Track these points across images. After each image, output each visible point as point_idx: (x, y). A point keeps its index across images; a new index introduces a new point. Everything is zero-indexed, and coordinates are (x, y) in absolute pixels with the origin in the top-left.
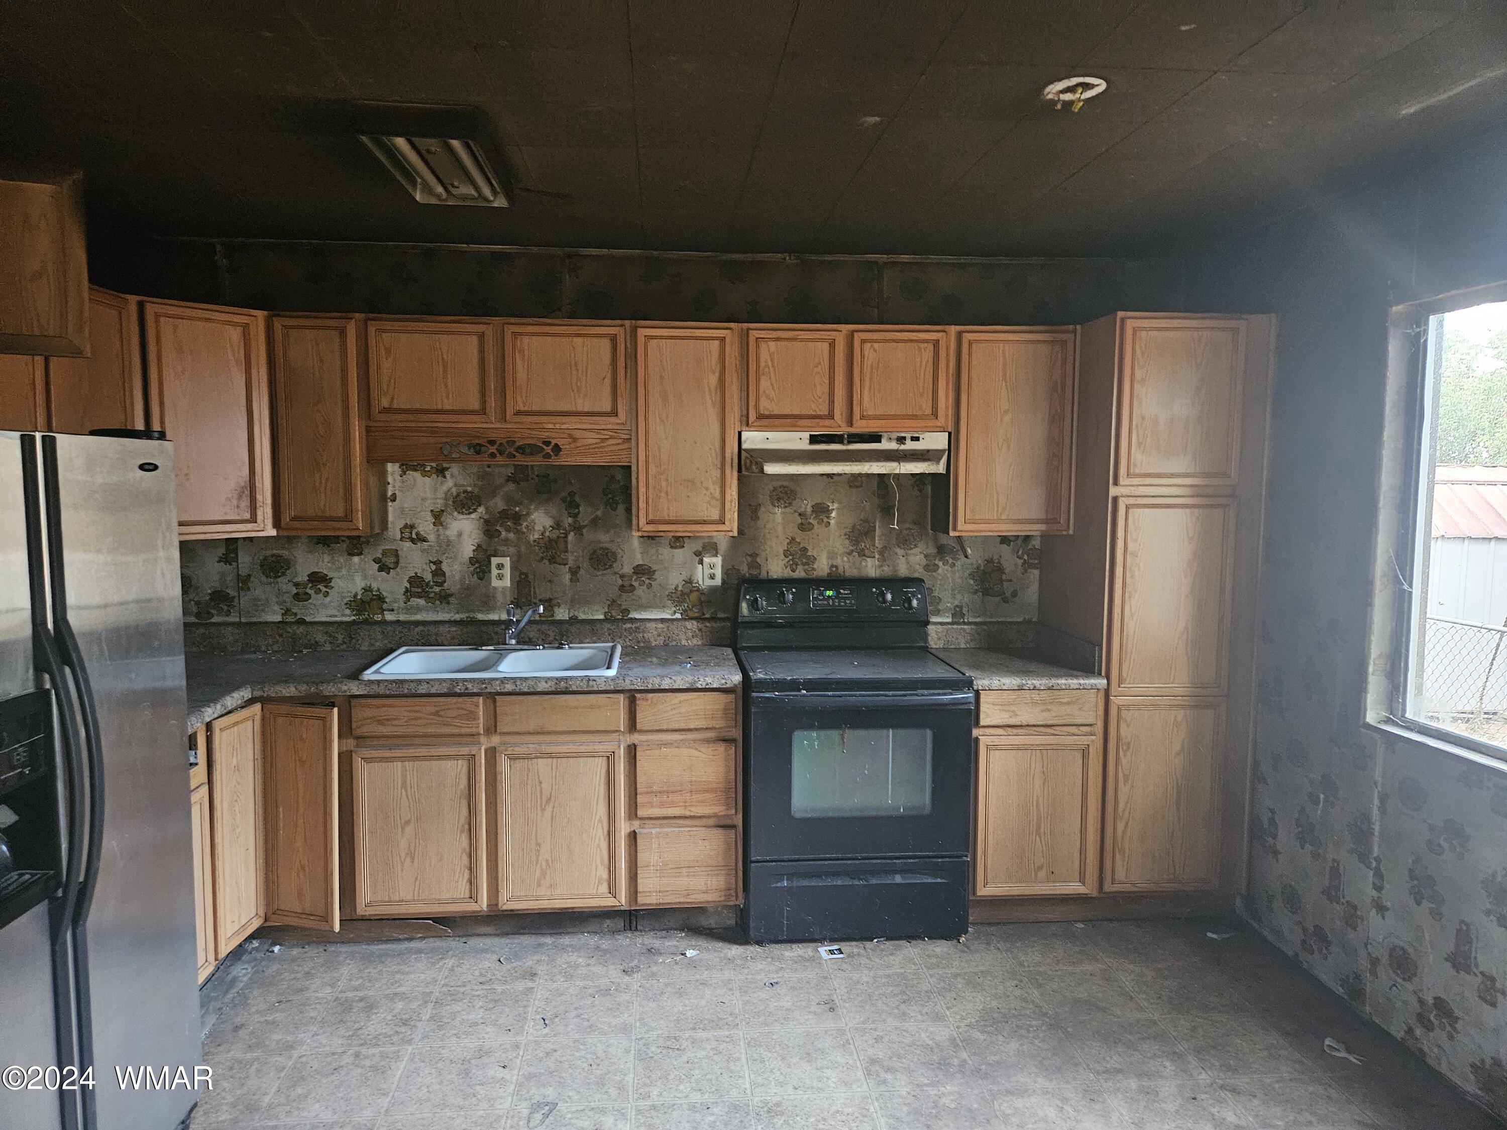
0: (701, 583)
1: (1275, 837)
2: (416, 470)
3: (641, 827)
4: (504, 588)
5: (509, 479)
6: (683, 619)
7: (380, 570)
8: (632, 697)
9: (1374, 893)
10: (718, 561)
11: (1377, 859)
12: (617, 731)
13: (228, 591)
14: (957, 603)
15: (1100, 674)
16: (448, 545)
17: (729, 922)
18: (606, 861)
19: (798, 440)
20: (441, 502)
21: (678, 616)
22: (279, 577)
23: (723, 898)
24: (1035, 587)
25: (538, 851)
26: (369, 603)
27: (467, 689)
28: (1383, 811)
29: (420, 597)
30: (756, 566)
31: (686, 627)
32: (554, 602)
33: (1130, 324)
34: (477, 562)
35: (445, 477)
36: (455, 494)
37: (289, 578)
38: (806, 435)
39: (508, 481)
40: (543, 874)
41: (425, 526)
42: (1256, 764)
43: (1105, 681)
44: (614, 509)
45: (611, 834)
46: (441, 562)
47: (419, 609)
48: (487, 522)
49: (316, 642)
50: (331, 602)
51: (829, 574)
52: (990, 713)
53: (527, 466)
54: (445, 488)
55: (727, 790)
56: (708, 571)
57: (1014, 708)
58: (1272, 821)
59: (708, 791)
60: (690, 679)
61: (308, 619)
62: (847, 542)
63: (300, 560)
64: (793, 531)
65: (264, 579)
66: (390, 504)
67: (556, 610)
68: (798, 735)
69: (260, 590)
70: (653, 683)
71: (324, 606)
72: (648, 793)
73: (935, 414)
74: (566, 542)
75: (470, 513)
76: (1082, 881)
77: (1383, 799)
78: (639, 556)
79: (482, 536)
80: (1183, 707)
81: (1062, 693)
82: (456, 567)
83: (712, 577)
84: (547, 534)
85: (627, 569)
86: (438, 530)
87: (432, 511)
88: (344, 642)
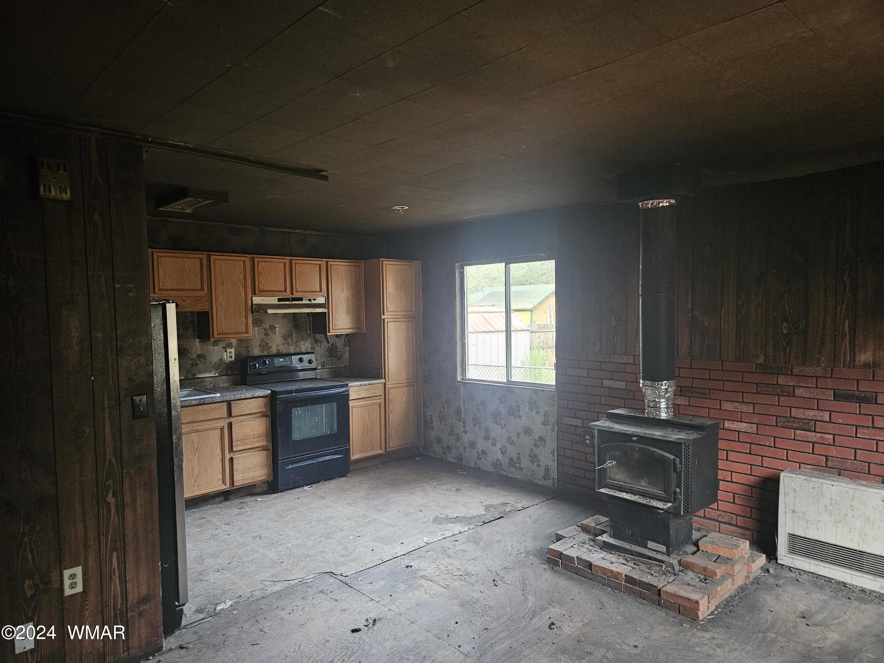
0: (226, 360)
1: (432, 423)
3: (234, 455)
6: (220, 376)
8: (229, 404)
9: (464, 429)
10: (233, 350)
11: (464, 419)
12: (224, 418)
14: (322, 361)
15: (382, 378)
17: (265, 489)
18: (221, 471)
19: (273, 300)
21: (217, 375)
23: (266, 478)
24: (348, 353)
25: (193, 472)
28: (464, 404)
30: (248, 351)
31: (222, 379)
33: (385, 263)
38: (277, 298)
40: (195, 481)
42: (424, 402)
43: (384, 380)
44: (188, 330)
45: (223, 460)
51: (277, 353)
52: (353, 395)
55: (267, 435)
56: (229, 355)
57: (359, 392)
58: (431, 419)
59: (259, 437)
60: (251, 394)
62: (283, 339)
64: (262, 336)
68: (294, 410)
70: (238, 396)
72: (237, 441)
73: (321, 291)
76: (381, 449)
77: (464, 401)
78: (199, 350)
80: (405, 386)
81: (373, 385)
83: (231, 357)
85: (194, 356)
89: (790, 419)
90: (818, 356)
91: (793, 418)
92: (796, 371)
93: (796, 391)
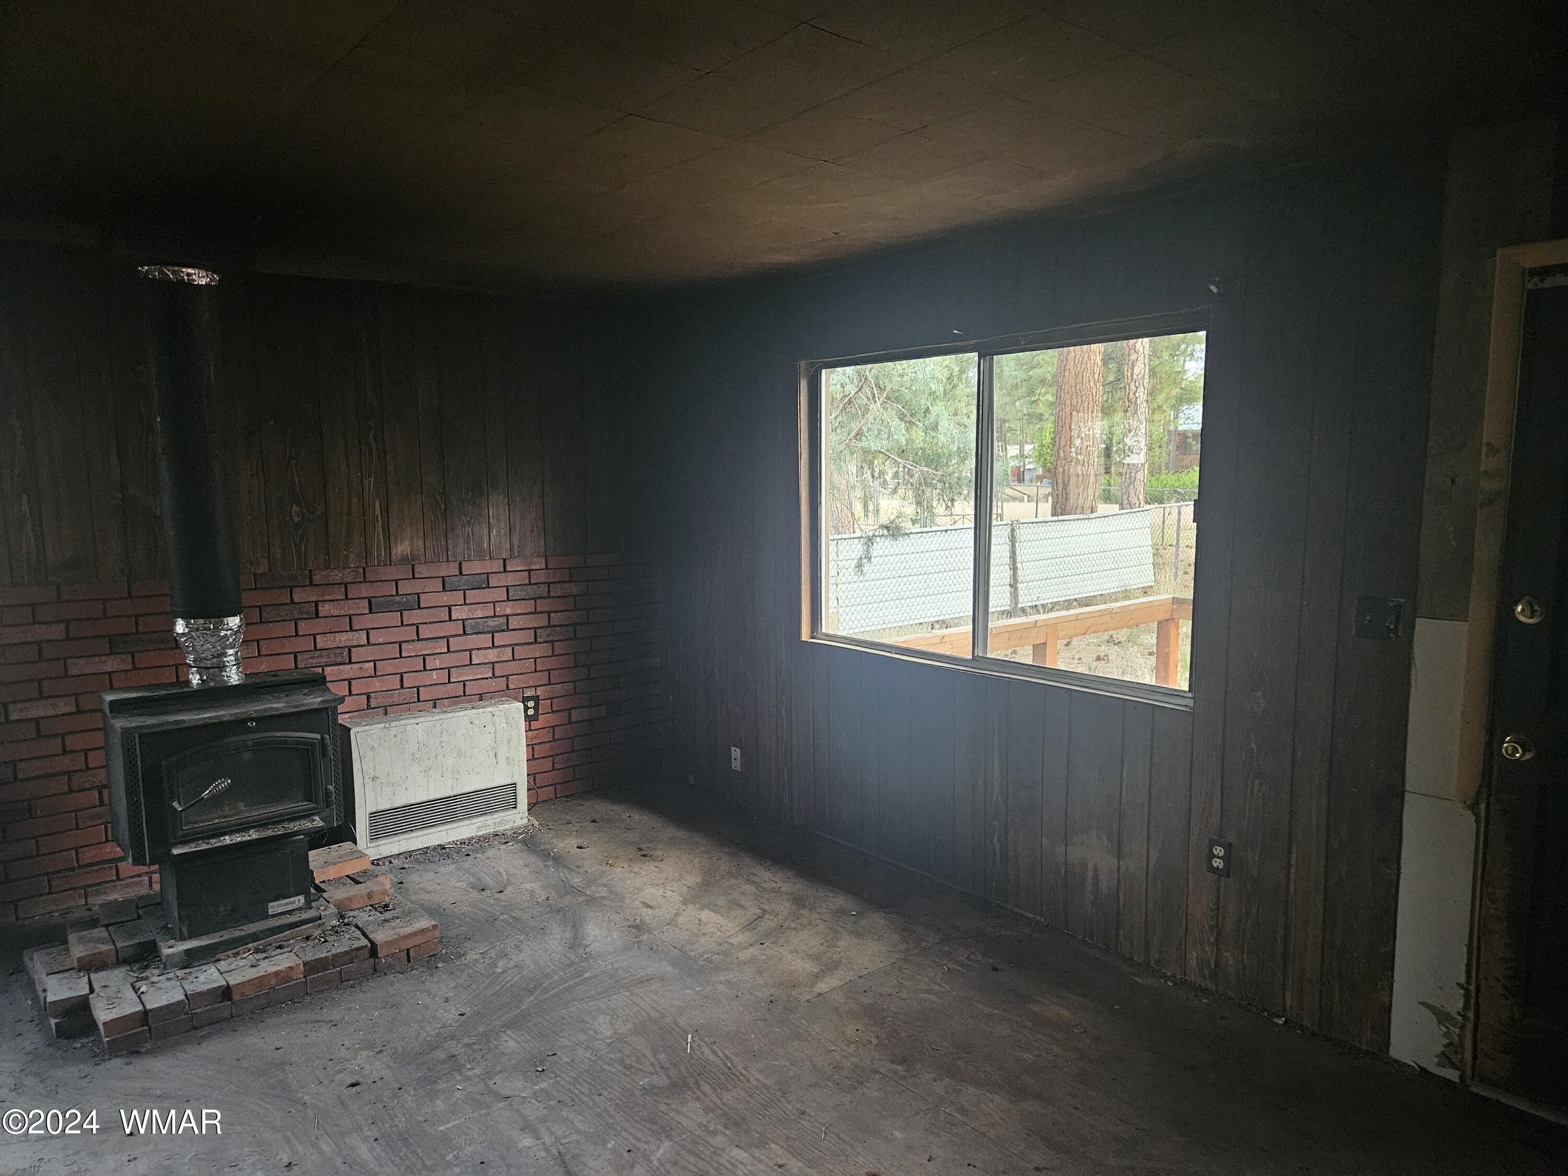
89: (317, 653)
90: (345, 553)
91: (320, 650)
92: (317, 578)
93: (320, 608)
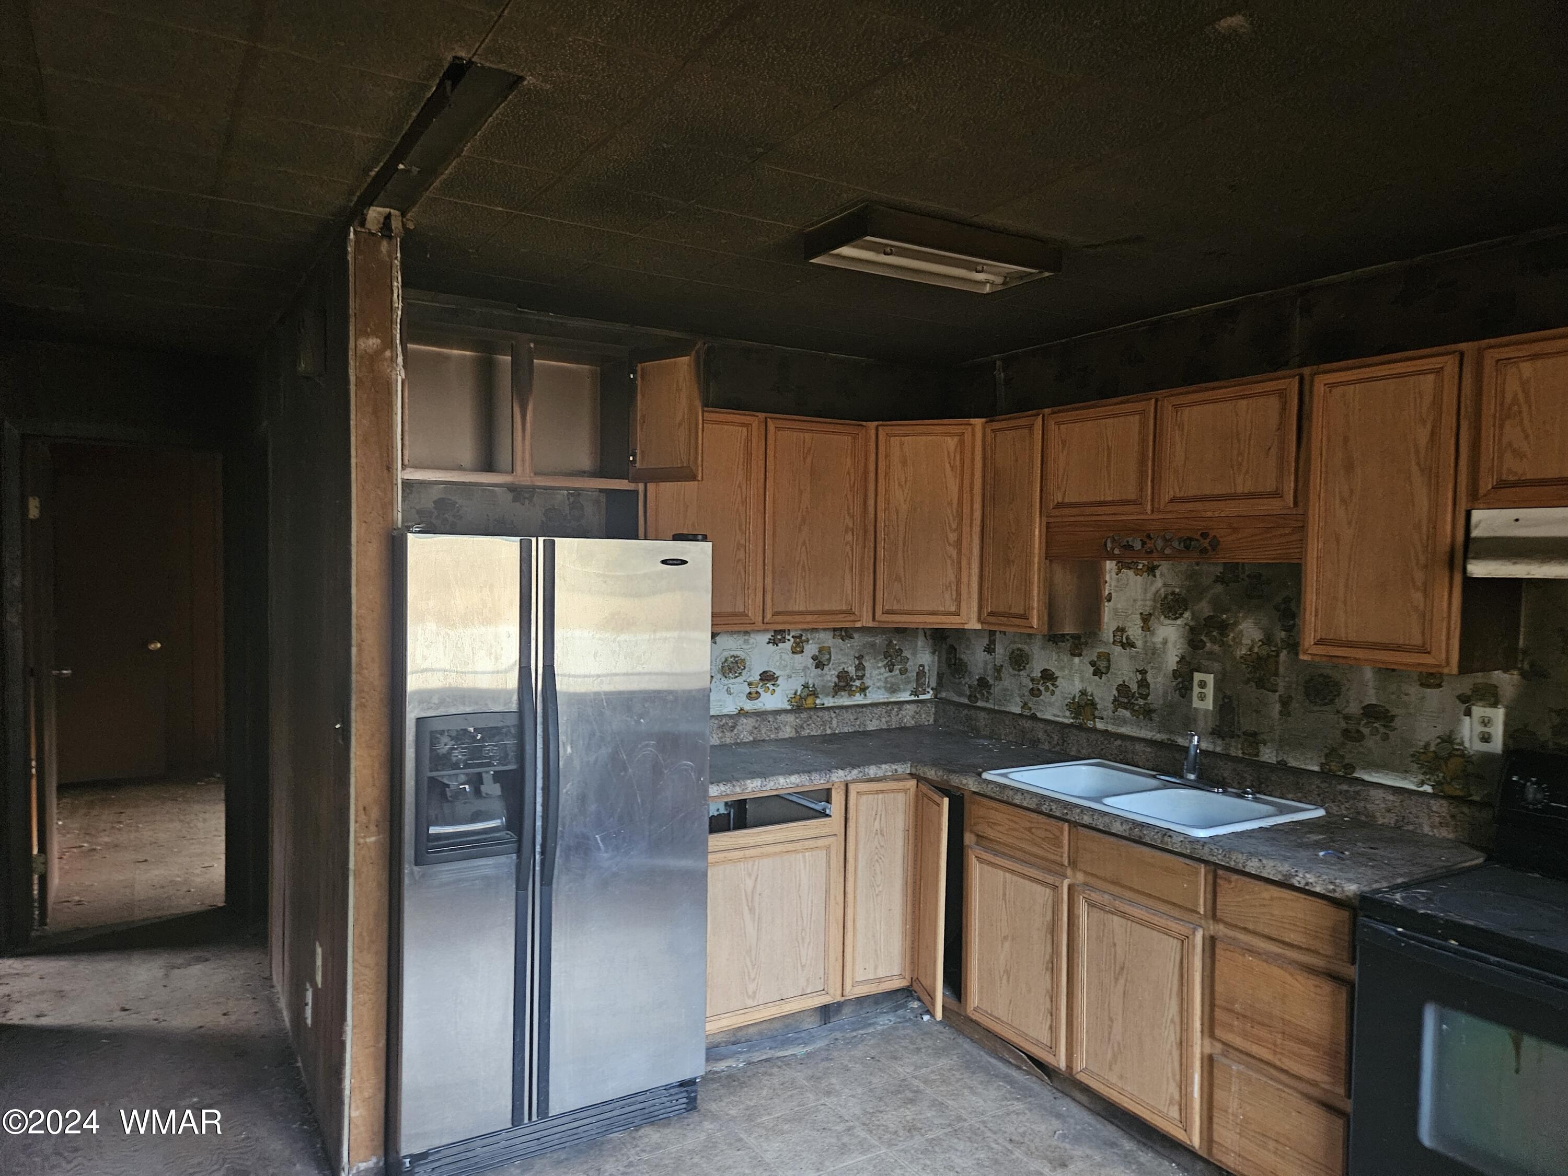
0: (1467, 744)
2: (1130, 568)
3: (1220, 1053)
4: (1207, 711)
5: (1219, 580)
6: (1433, 796)
7: (1095, 674)
10: (1499, 715)
12: (1196, 912)
13: (988, 678)
16: (1153, 654)
20: (1149, 603)
21: (1427, 788)
22: (1022, 670)
26: (1084, 707)
27: (1051, 810)
29: (1126, 708)
32: (1261, 737)
34: (1180, 676)
35: (1155, 576)
36: (1163, 596)
37: (1028, 672)
39: (1215, 581)
40: (1115, 1058)
41: (1135, 631)
45: (1184, 1045)
46: (1146, 672)
47: (1124, 721)
48: (1192, 630)
49: (1039, 739)
50: (1056, 701)
53: (1238, 563)
54: (1153, 589)
56: (1480, 728)
59: (1307, 1044)
60: (1285, 868)
61: (1039, 715)
63: (1036, 656)
65: (1011, 670)
66: (1106, 604)
67: (1262, 747)
68: (1429, 1009)
69: (1008, 682)
70: (1237, 861)
71: (1051, 704)
72: (1229, 1010)
74: (1277, 662)
75: (1176, 619)
78: (1372, 692)
79: (1186, 646)
82: (1160, 679)
83: (1488, 739)
84: (1256, 650)
85: (1354, 708)
86: (1146, 636)
87: (1141, 614)
88: (1058, 744)
